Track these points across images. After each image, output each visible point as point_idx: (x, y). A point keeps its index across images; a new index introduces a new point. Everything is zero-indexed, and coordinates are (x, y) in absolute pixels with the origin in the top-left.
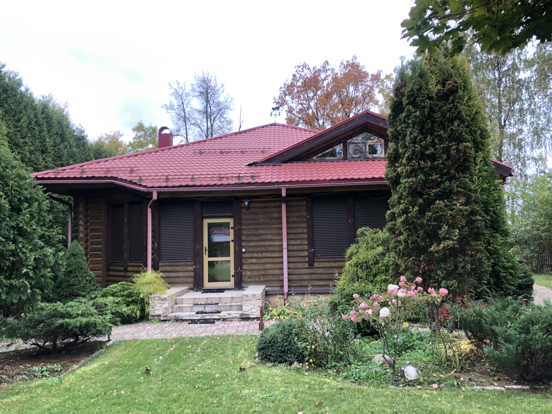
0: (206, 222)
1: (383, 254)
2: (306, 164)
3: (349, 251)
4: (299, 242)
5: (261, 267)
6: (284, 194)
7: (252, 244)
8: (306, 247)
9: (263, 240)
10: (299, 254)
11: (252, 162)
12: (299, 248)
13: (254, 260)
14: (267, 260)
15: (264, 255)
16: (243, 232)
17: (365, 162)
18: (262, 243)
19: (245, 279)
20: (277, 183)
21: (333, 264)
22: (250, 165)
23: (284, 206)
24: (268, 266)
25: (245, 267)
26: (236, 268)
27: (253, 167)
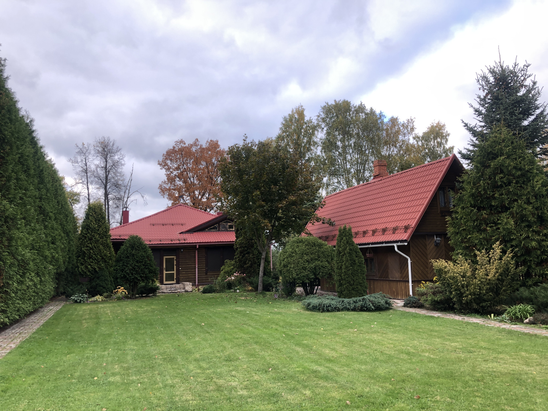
0: (165, 257)
1: (233, 269)
2: (203, 233)
3: (222, 268)
4: (202, 265)
5: (187, 275)
6: (198, 247)
7: (184, 266)
8: (205, 267)
9: (189, 265)
10: (202, 270)
11: (180, 232)
12: (202, 267)
13: (184, 273)
14: (189, 272)
15: (188, 270)
16: (180, 262)
17: (227, 233)
18: (187, 266)
19: (181, 280)
20: (195, 243)
21: (215, 273)
22: (180, 233)
23: (197, 251)
24: (189, 275)
25: (181, 275)
26: (176, 276)
27: (182, 235)
